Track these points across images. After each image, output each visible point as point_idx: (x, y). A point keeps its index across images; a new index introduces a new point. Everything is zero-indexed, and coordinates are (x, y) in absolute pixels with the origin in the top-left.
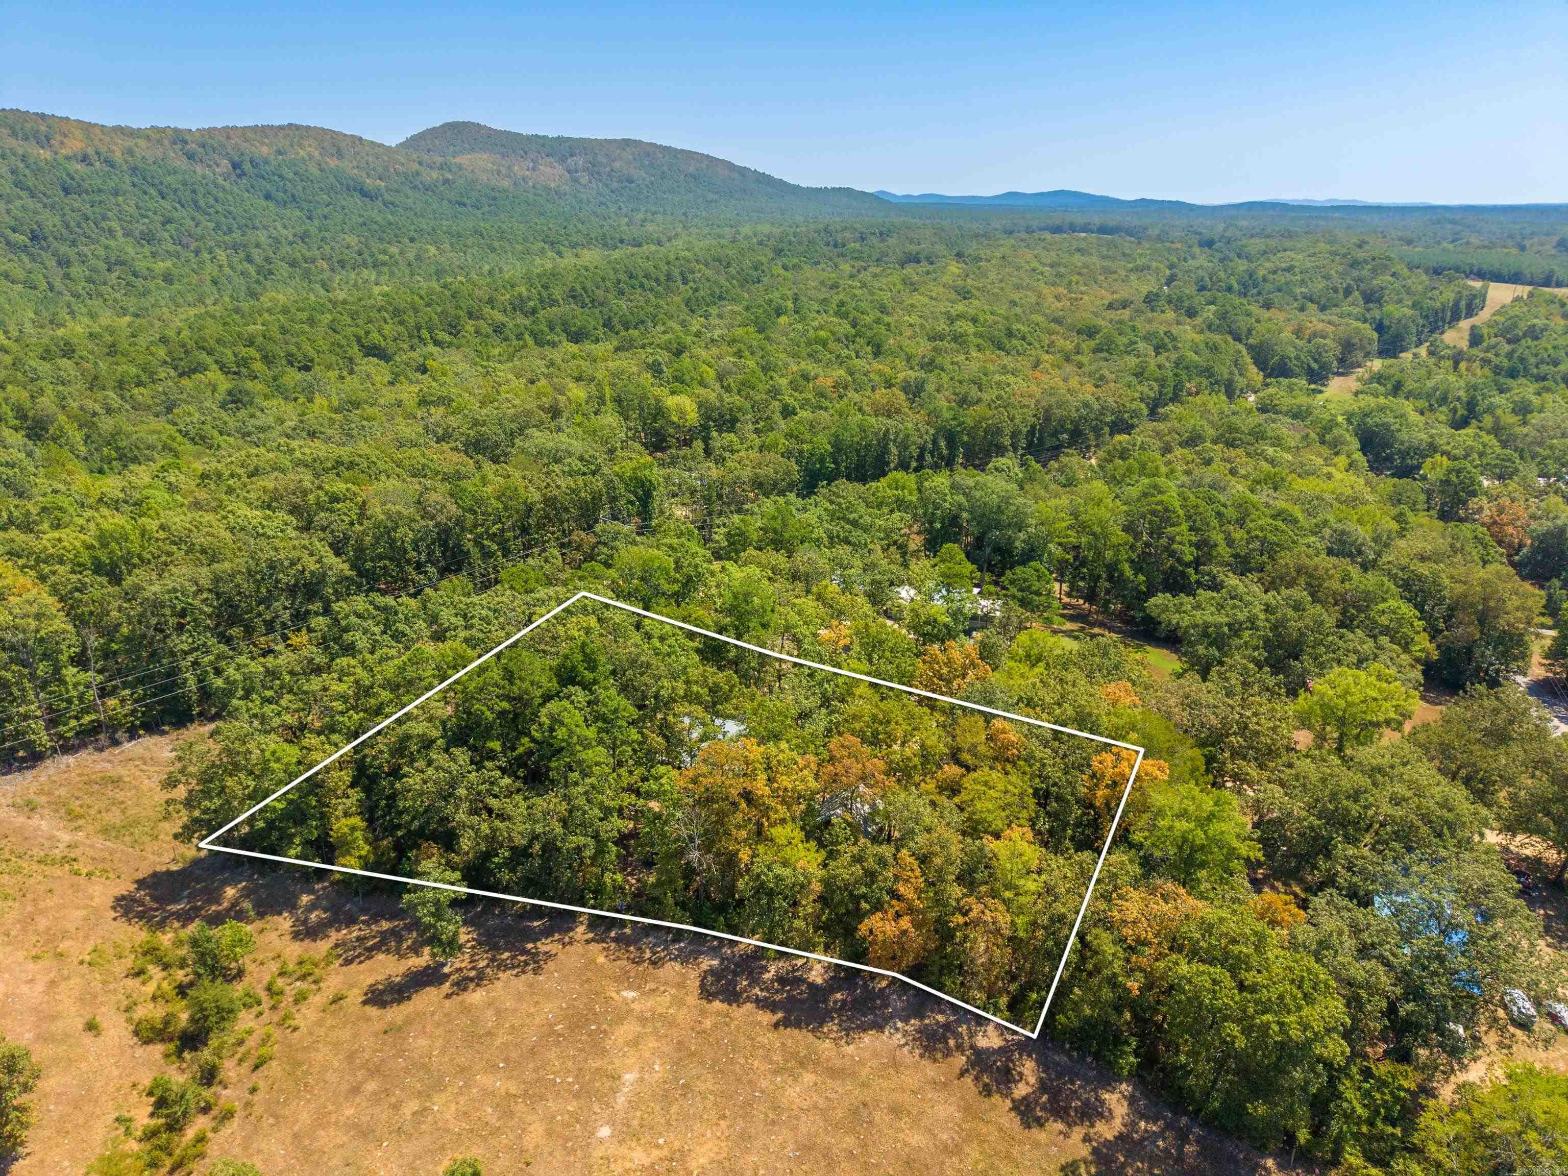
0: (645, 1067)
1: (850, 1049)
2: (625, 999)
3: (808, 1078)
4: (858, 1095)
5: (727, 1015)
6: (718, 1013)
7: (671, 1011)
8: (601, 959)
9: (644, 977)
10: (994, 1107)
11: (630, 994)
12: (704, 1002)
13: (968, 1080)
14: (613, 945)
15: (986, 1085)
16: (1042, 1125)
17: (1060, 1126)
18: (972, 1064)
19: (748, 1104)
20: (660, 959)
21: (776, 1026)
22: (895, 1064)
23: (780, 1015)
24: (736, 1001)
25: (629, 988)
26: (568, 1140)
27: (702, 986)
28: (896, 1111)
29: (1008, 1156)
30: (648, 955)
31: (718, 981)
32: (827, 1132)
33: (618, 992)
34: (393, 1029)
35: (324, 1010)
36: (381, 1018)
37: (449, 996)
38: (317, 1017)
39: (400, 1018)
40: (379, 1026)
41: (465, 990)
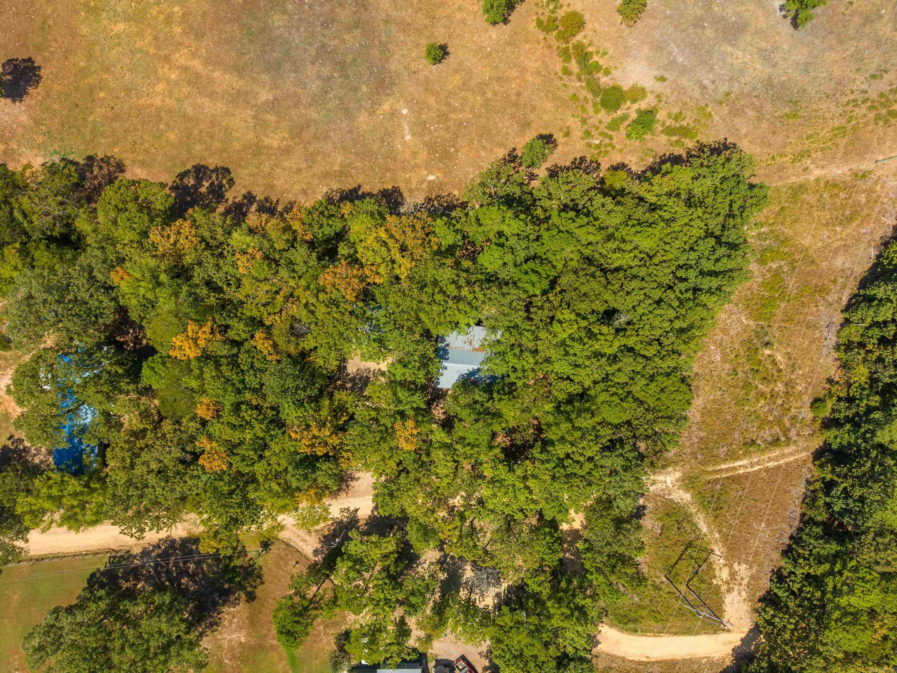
0: (405, 144)
1: (325, 190)
2: (432, 174)
3: (337, 168)
4: (315, 170)
5: (382, 183)
6: (387, 182)
7: (408, 176)
8: (456, 192)
9: (430, 191)
10: (262, 193)
11: (431, 178)
12: (396, 186)
13: (275, 200)
14: (455, 203)
15: (267, 202)
16: (244, 196)
17: (237, 200)
18: (275, 209)
19: (355, 145)
20: (428, 203)
21: (359, 187)
22: (304, 192)
23: (360, 193)
24: (382, 192)
25: (433, 181)
26: (417, 103)
27: (401, 195)
28: (299, 171)
29: (254, 176)
30: (435, 203)
31: (396, 200)
32: (321, 148)
33: (437, 177)
34: (526, 125)
35: (568, 128)
36: (536, 130)
37: (514, 149)
38: (568, 124)
39: (528, 132)
40: (534, 125)
41: (509, 155)
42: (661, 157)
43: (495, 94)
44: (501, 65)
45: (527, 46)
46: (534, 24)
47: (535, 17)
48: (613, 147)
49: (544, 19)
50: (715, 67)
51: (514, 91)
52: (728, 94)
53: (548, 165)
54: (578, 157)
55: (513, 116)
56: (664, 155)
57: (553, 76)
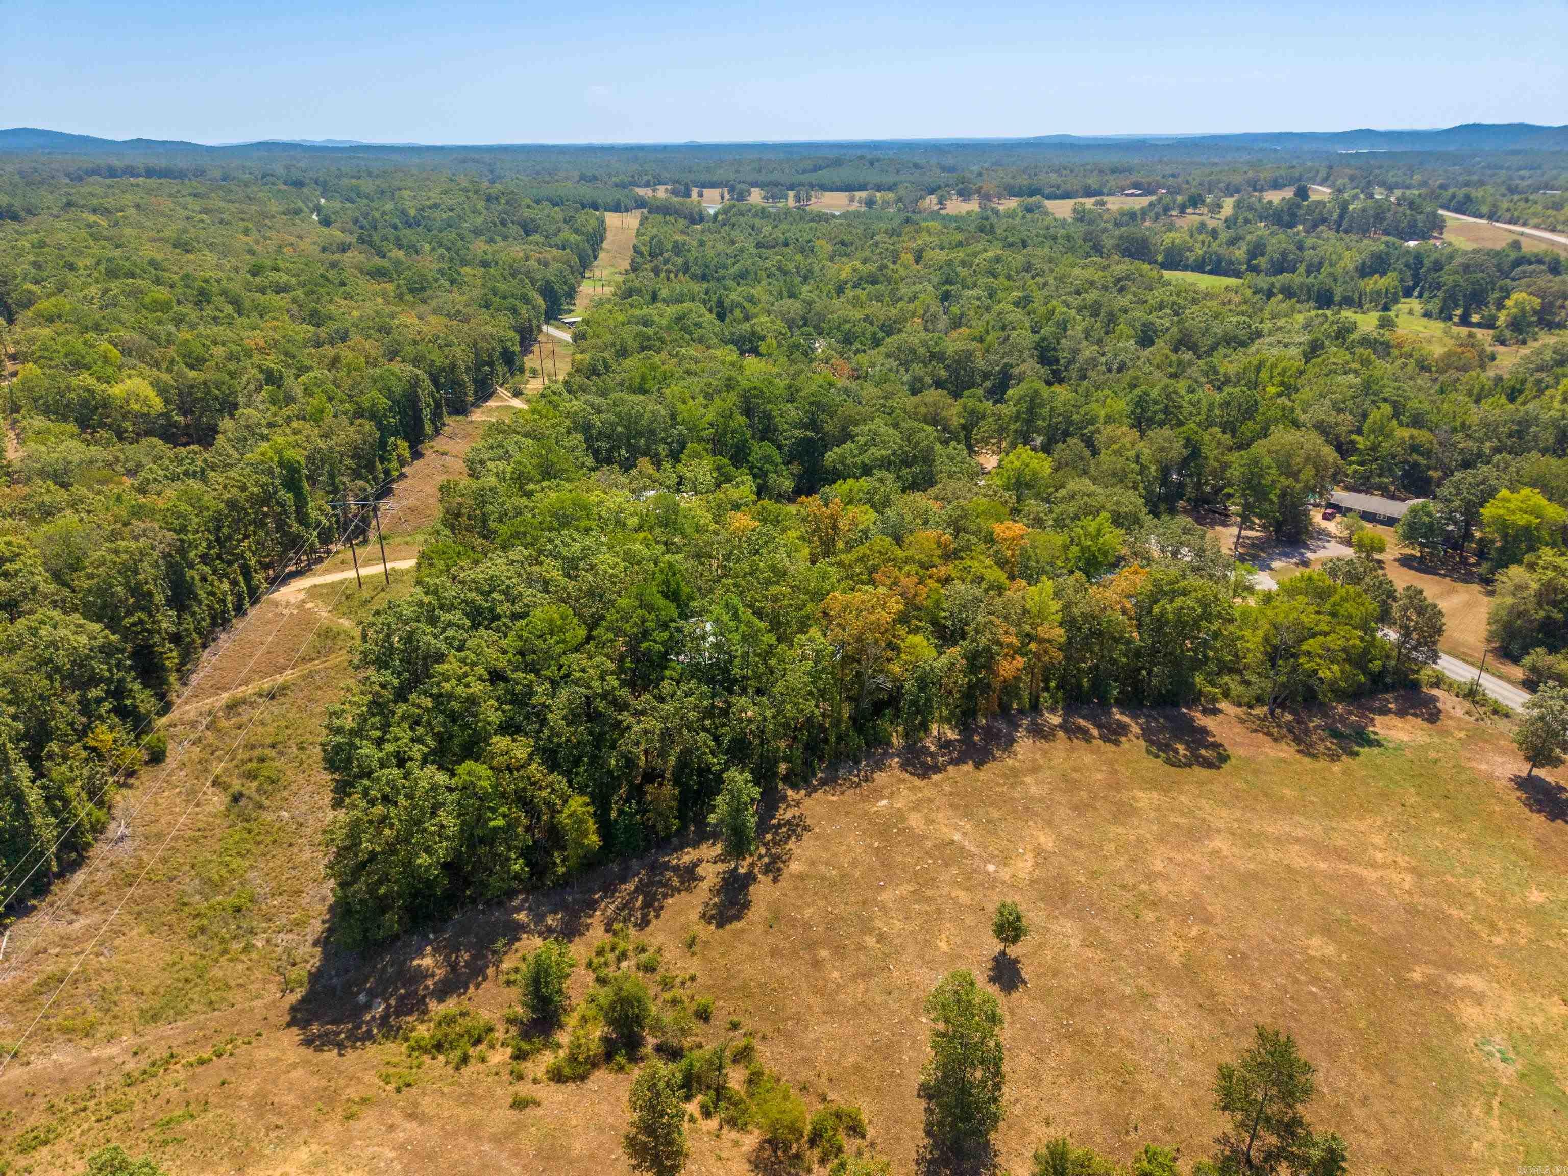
0: (956, 828)
2: (884, 808)
5: (949, 778)
6: (943, 781)
7: (920, 795)
8: (834, 798)
9: (875, 790)
11: (881, 804)
24: (940, 769)
33: (875, 806)
34: (773, 922)
35: (694, 954)
36: (751, 924)
37: (775, 880)
38: (696, 960)
39: (765, 914)
40: (760, 928)
41: (779, 870)
42: (485, 978)
43: (861, 948)
44: (880, 999)
45: (851, 1060)
46: (865, 1117)
47: (871, 1132)
48: (589, 965)
49: (850, 1145)
50: (392, 1154)
51: (829, 966)
52: (349, 1117)
53: (705, 885)
54: (654, 921)
55: (807, 926)
56: (478, 986)
57: (768, 1029)
